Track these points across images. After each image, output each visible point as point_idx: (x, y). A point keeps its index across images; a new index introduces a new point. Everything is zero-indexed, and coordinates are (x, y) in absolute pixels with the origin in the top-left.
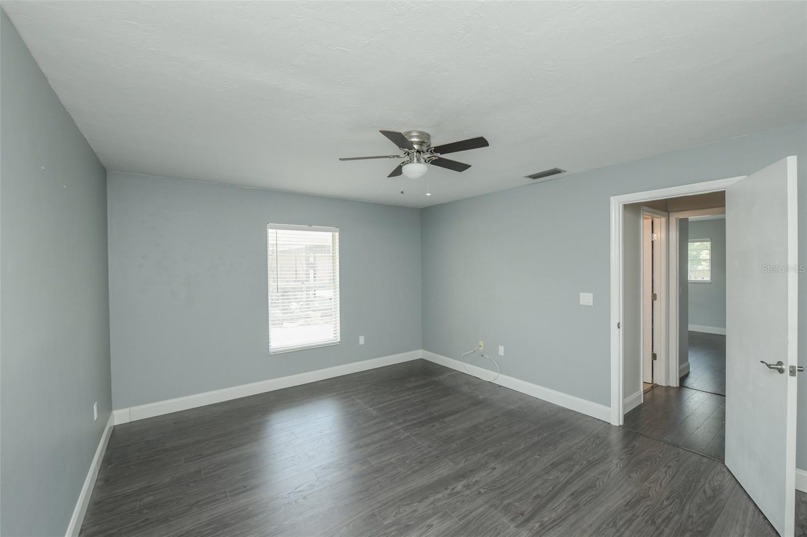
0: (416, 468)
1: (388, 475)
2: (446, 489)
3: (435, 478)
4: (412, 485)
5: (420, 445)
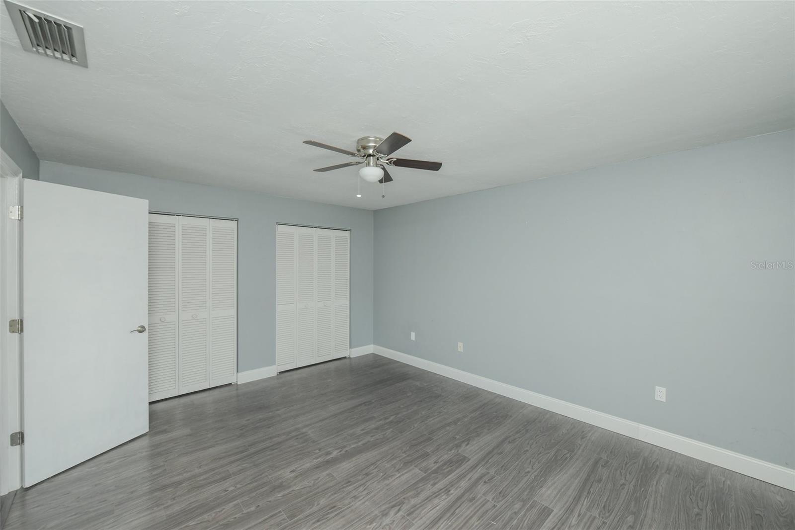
0: (372, 467)
1: (398, 459)
2: (347, 451)
3: (354, 459)
4: (376, 452)
5: (367, 500)
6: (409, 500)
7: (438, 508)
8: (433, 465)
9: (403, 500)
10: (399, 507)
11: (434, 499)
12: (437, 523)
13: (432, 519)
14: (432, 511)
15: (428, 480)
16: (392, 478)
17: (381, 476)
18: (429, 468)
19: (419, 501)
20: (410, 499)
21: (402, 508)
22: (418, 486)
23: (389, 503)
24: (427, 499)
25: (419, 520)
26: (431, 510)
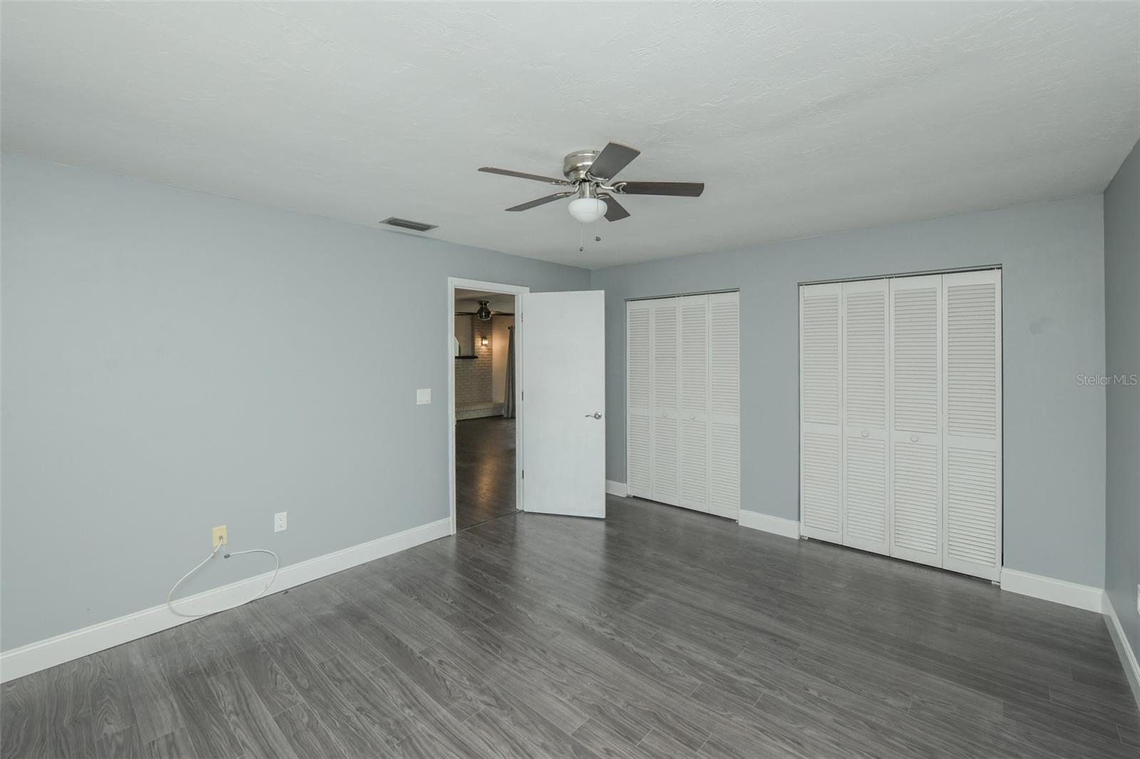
6: (508, 715)
7: (489, 750)
8: (600, 747)
9: (509, 708)
10: (496, 705)
11: (509, 746)
12: (460, 748)
13: (468, 742)
14: (482, 742)
15: (556, 739)
16: (557, 693)
17: (561, 681)
18: (588, 740)
19: (504, 727)
20: (510, 717)
21: (493, 708)
22: (540, 726)
23: (503, 695)
24: (508, 736)
25: (468, 727)
26: (484, 741)
